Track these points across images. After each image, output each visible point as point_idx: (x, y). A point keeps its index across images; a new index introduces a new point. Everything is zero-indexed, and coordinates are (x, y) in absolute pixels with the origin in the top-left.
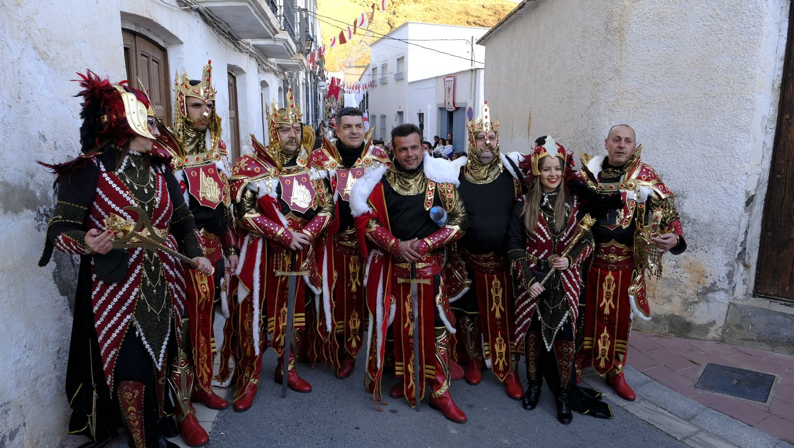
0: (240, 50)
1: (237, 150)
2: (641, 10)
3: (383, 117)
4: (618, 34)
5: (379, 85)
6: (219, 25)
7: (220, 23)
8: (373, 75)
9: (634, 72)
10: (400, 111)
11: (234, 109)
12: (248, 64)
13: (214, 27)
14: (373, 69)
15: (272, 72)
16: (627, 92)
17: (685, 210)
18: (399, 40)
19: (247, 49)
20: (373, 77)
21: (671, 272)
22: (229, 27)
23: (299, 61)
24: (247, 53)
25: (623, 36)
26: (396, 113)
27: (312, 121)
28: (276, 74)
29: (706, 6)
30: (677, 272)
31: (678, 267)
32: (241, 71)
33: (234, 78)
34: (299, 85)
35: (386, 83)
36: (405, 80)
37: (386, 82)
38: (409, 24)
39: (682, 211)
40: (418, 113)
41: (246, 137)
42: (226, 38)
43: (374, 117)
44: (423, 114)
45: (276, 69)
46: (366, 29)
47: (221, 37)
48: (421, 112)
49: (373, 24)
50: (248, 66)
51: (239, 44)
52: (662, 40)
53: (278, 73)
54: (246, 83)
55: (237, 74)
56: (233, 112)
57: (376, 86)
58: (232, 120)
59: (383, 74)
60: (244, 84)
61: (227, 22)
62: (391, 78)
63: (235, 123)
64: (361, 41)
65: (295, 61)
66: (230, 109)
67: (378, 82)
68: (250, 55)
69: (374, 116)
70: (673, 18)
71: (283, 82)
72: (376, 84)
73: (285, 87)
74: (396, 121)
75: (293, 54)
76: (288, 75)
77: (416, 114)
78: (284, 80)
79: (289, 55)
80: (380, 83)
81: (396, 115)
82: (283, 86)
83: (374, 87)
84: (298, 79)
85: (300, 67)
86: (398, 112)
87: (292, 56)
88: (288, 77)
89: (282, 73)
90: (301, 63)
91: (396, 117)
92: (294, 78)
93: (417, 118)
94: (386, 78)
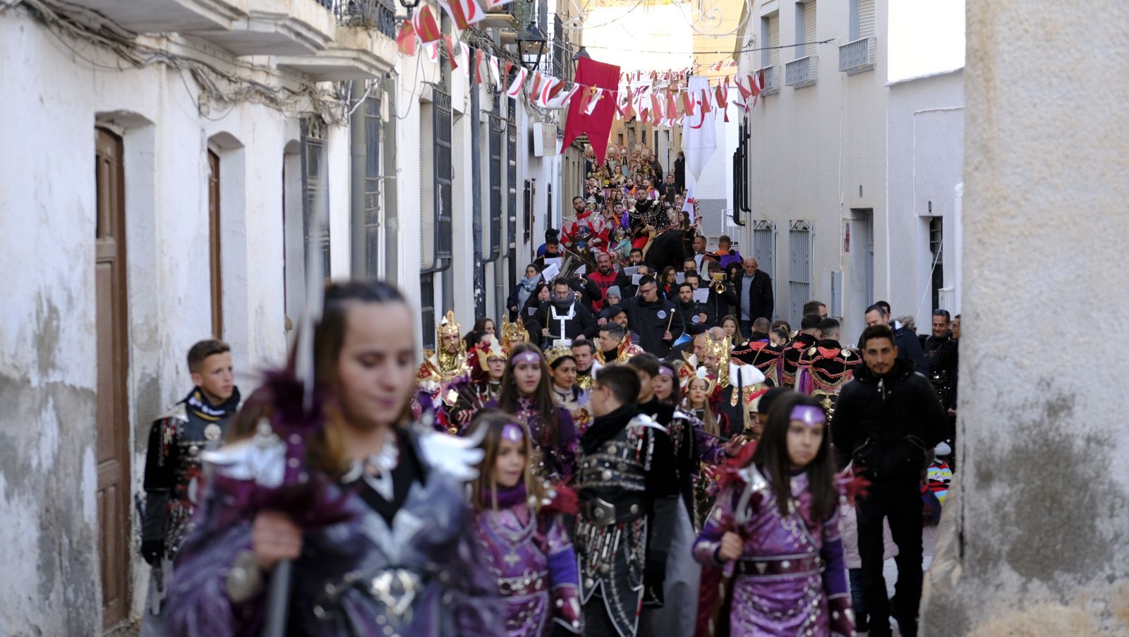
0: (137, 64)
1: (118, 359)
2: (1014, 14)
3: (801, 231)
4: (980, 64)
5: (786, 91)
6: (75, 18)
7: (79, 13)
8: (766, 49)
9: (1014, 152)
10: (862, 205)
11: (116, 234)
12: (161, 96)
13: (60, 27)
14: (766, 19)
15: (258, 97)
16: (1005, 199)
17: (1115, 477)
19: (159, 53)
20: (766, 58)
21: (1096, 629)
22: (103, 16)
23: (354, 55)
24: (160, 62)
25: (989, 70)
26: (849, 216)
27: (477, 255)
28: (273, 100)
29: (1116, 12)
30: (1106, 628)
31: (1110, 615)
32: (138, 121)
33: (118, 140)
34: (393, 115)
35: (812, 85)
36: (878, 70)
37: (810, 78)
39: (1111, 480)
40: (923, 218)
41: (147, 318)
42: (93, 43)
43: (766, 230)
44: (940, 218)
45: (274, 82)
47: (80, 45)
48: (935, 213)
50: (160, 102)
51: (132, 47)
52: (1055, 81)
53: (281, 96)
54: (153, 154)
55: (126, 128)
56: (110, 242)
57: (776, 93)
58: (108, 266)
59: (800, 45)
60: (149, 156)
61: (95, 7)
62: (827, 62)
63: (116, 276)
65: (339, 54)
66: (99, 233)
67: (779, 78)
68: (169, 67)
69: (768, 229)
70: (1067, 35)
71: (301, 126)
72: (774, 86)
73: (309, 141)
74: (847, 250)
75: (319, 41)
76: (334, 91)
77: (918, 221)
78: (303, 120)
79: (307, 45)
80: (788, 80)
81: (848, 225)
82: (303, 138)
83: (767, 99)
84: (386, 96)
85: (365, 68)
86: (854, 211)
87: (319, 47)
88: (335, 98)
89: (304, 90)
90: (365, 58)
91: (848, 235)
92: (361, 98)
93: (921, 235)
94: (812, 61)
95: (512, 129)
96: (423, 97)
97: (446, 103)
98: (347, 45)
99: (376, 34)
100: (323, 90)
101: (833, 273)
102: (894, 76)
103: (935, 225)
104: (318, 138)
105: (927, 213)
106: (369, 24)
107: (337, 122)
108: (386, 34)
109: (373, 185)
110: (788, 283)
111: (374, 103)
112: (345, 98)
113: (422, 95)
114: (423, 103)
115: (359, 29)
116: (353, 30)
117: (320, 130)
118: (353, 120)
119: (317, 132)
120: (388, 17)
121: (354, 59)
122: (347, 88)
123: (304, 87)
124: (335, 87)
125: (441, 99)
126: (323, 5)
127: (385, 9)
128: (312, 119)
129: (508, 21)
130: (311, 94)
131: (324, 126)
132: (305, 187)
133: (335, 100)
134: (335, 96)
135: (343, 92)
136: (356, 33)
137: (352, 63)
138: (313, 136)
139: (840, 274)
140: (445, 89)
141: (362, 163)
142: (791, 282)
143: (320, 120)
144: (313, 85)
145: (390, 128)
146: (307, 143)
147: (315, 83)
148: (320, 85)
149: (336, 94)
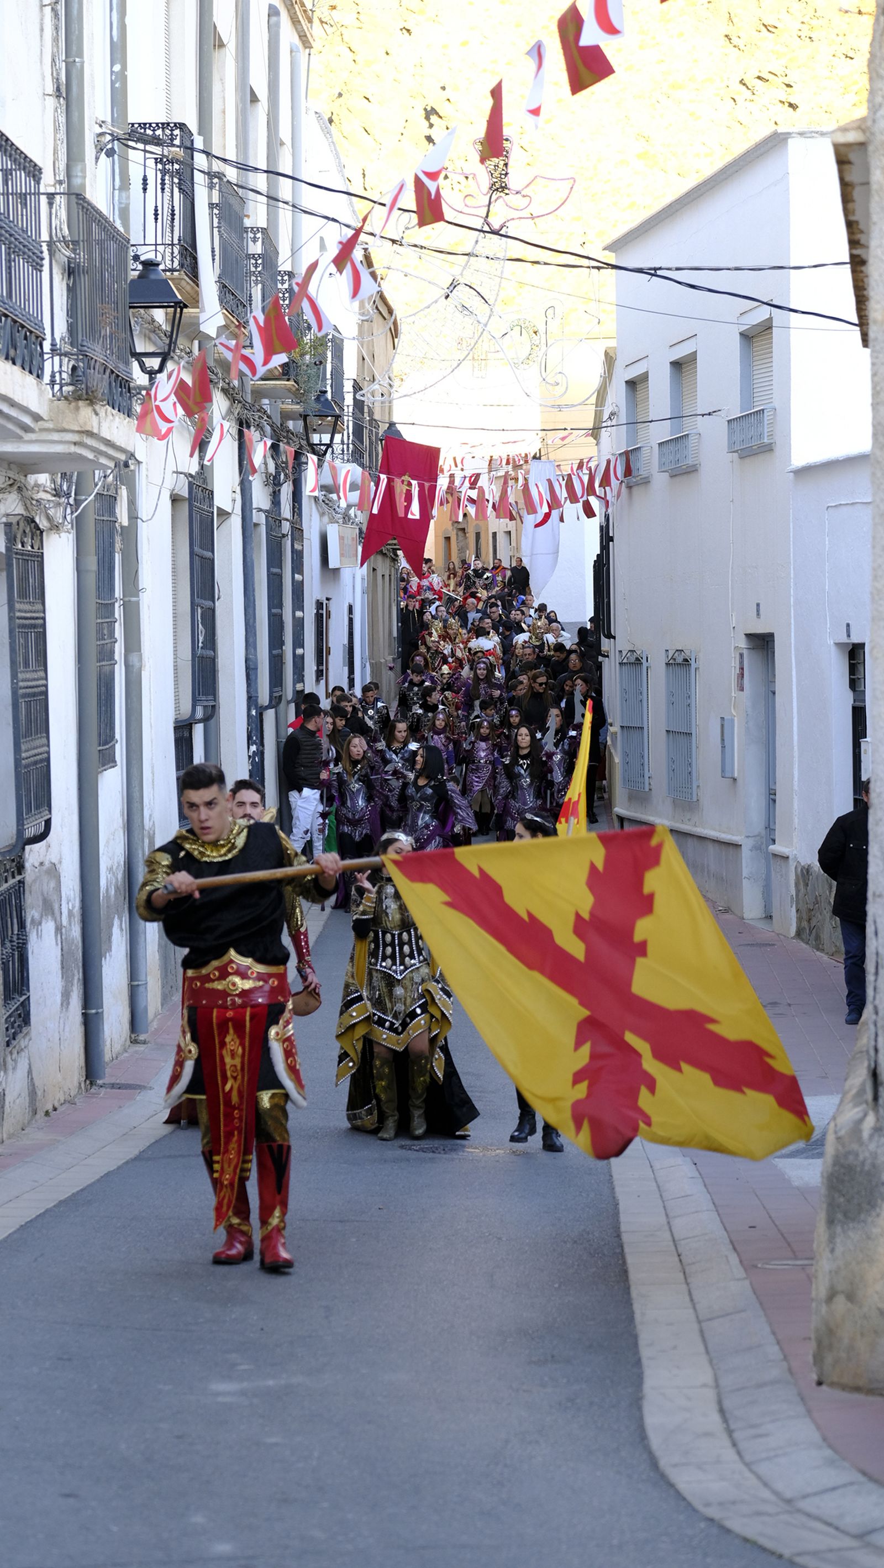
3: (681, 664)
5: (660, 480)
8: (633, 423)
10: (761, 629)
14: (632, 384)
18: (653, 272)
20: (633, 436)
23: (76, 438)
26: (743, 643)
27: (252, 699)
34: (134, 516)
35: (692, 470)
36: (778, 450)
37: (690, 462)
38: (794, 144)
40: (838, 645)
43: (635, 663)
44: (862, 646)
46: (478, 223)
48: (855, 639)
49: (512, 199)
57: (646, 482)
59: (676, 418)
62: (713, 441)
64: (453, 285)
65: (56, 436)
67: (650, 462)
69: (638, 662)
71: (6, 534)
72: (643, 473)
73: (16, 553)
74: (742, 690)
75: (27, 420)
76: (53, 486)
77: (833, 649)
78: (8, 525)
79: (10, 426)
80: (662, 464)
81: (741, 655)
82: (8, 549)
83: (635, 490)
84: (124, 492)
85: (90, 456)
86: (749, 636)
87: (27, 429)
88: (55, 496)
89: (11, 485)
90: (89, 441)
91: (742, 669)
92: (90, 496)
93: (837, 669)
94: (692, 440)
95: (297, 532)
96: (175, 492)
97: (207, 500)
98: (67, 427)
99: (105, 411)
100: (37, 485)
101: (722, 718)
102: (799, 459)
103: (855, 654)
104: (30, 548)
105: (844, 639)
106: (95, 398)
107: (55, 527)
108: (119, 411)
109: (107, 609)
110: (665, 732)
111: (108, 501)
112: (68, 495)
113: (173, 490)
114: (175, 499)
115: (81, 403)
116: (73, 404)
117: (32, 539)
118: (79, 525)
119: (28, 540)
120: (121, 387)
121: (75, 444)
122: (70, 482)
123: (12, 481)
124: (53, 481)
125: (200, 494)
126: (31, 372)
127: (118, 376)
128: (22, 524)
129: (289, 390)
130: (20, 489)
131: (38, 532)
132: (12, 614)
133: (54, 498)
134: (54, 492)
135: (65, 488)
136: (77, 408)
137: (73, 449)
138: (23, 546)
139: (733, 721)
140: (205, 481)
141: (91, 581)
142: (668, 731)
143: (33, 525)
144: (22, 478)
145: (130, 534)
146: (14, 556)
147: (26, 476)
148: (32, 479)
149: (55, 490)
